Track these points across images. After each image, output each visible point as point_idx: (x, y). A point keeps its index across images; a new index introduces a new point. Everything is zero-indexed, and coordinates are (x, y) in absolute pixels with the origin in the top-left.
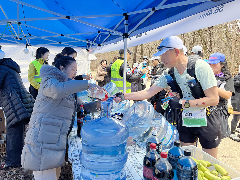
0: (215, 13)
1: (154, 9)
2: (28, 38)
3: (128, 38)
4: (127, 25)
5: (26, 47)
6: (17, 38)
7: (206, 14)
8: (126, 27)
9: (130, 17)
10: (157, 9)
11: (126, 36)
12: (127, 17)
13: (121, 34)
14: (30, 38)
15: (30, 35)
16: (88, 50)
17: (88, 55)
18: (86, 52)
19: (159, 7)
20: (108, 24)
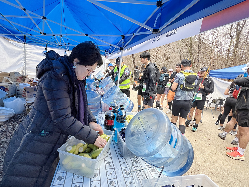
0: (175, 34)
1: (134, 34)
2: (68, 46)
3: (123, 50)
4: (124, 42)
5: (66, 51)
6: (59, 45)
7: (169, 34)
8: (123, 44)
9: (125, 37)
10: (135, 34)
11: (122, 49)
12: (124, 38)
13: (119, 48)
14: (69, 46)
15: (69, 44)
16: (105, 56)
17: (105, 60)
18: (104, 58)
19: (136, 34)
20: (115, 41)
